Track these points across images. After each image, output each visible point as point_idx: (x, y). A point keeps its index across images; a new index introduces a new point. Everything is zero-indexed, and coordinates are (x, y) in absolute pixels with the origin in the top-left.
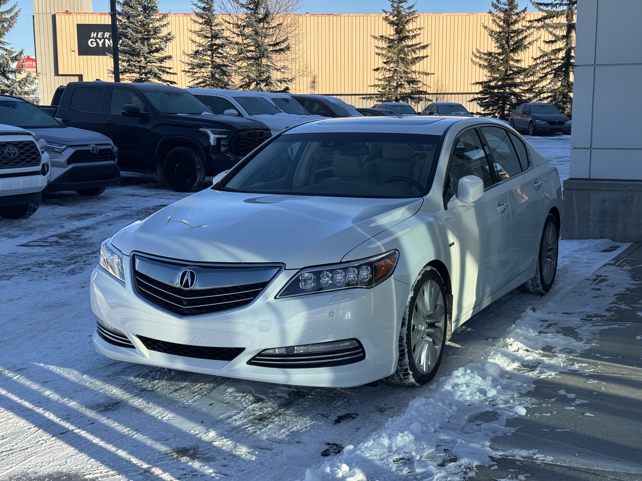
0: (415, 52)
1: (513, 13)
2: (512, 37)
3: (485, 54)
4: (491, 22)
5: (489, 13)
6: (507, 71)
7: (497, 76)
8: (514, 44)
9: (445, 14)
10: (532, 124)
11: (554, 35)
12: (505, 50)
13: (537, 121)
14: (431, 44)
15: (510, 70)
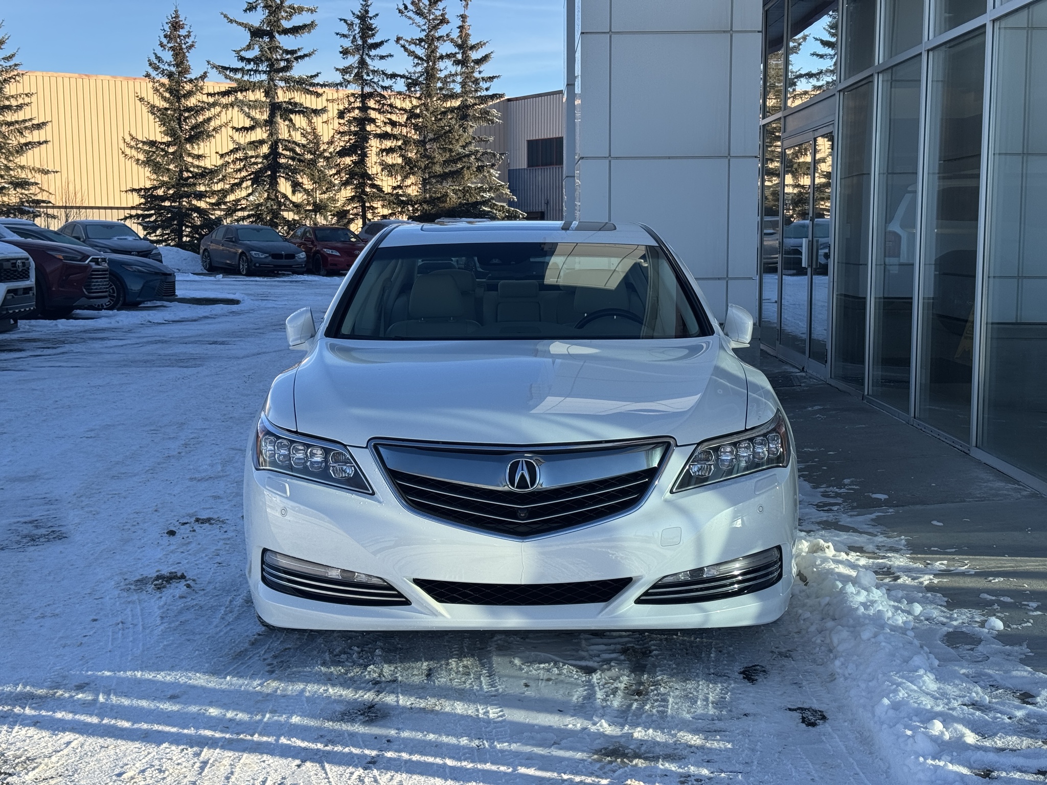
0: (21, 133)
1: (185, 80)
2: (186, 118)
3: (144, 143)
4: (151, 91)
5: (146, 77)
6: (181, 171)
7: (166, 179)
8: (190, 129)
9: (39, 74)
10: (245, 258)
11: (253, 119)
12: (177, 138)
13: (253, 253)
14: (51, 121)
15: (188, 171)
